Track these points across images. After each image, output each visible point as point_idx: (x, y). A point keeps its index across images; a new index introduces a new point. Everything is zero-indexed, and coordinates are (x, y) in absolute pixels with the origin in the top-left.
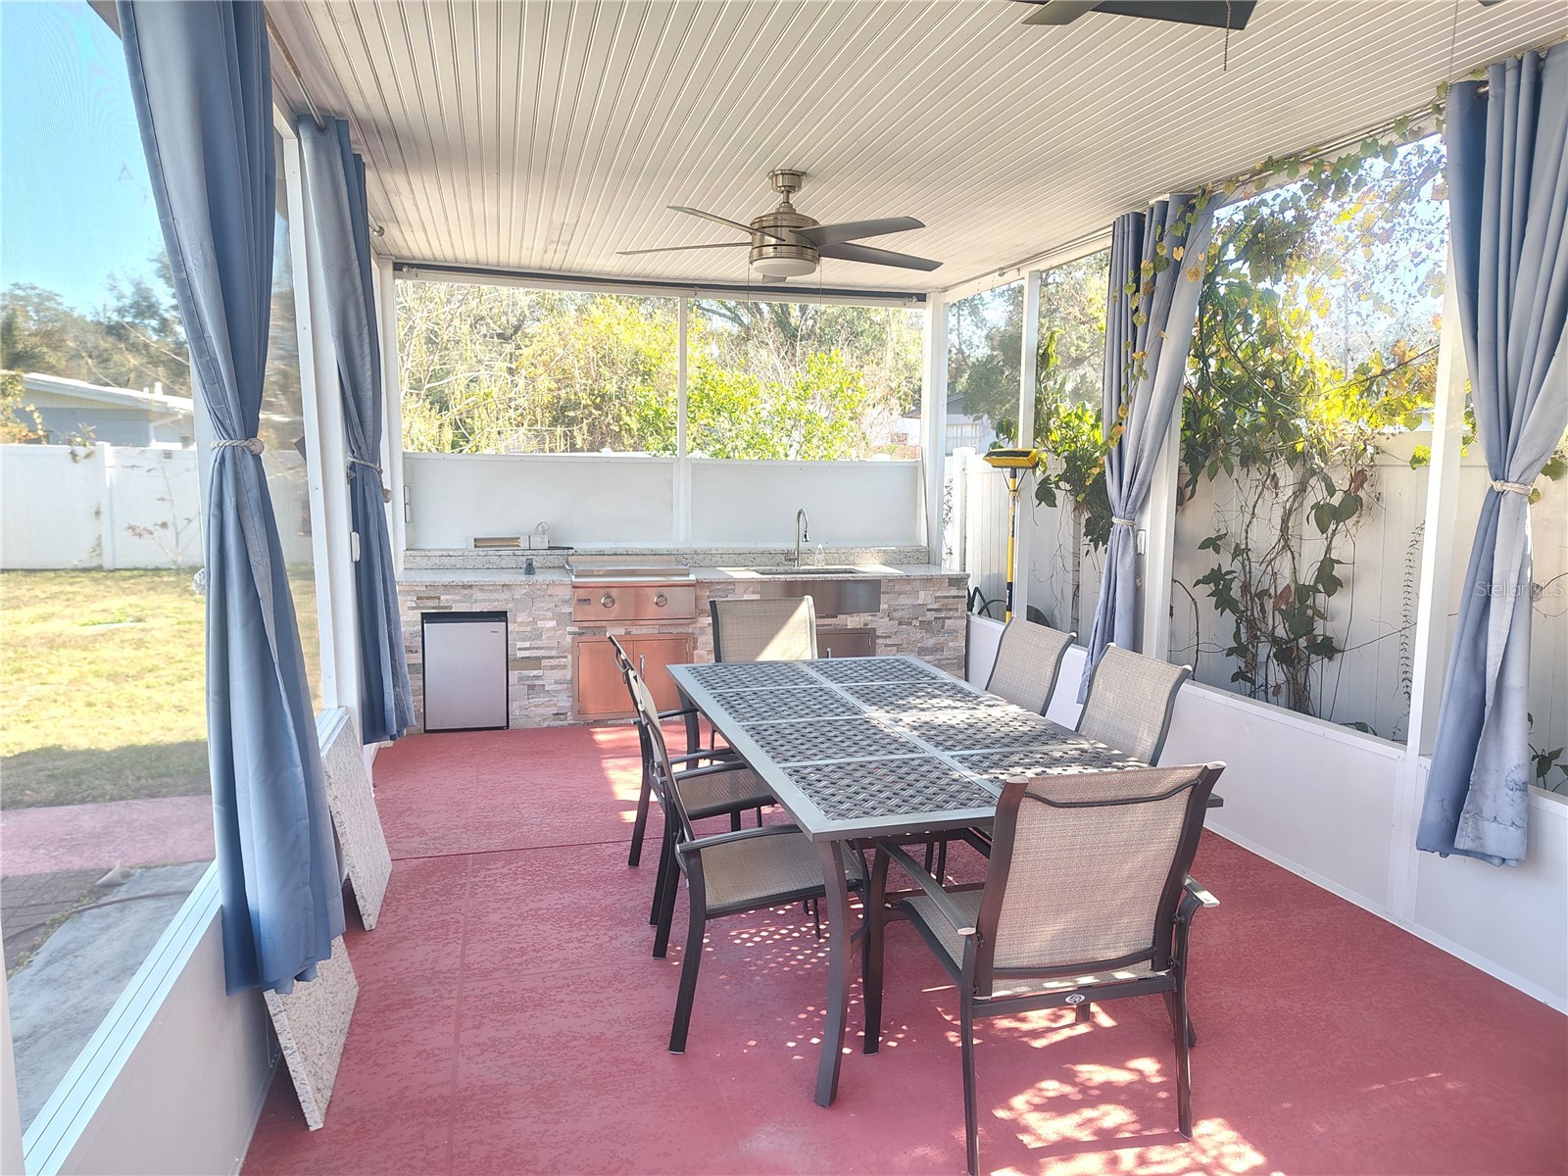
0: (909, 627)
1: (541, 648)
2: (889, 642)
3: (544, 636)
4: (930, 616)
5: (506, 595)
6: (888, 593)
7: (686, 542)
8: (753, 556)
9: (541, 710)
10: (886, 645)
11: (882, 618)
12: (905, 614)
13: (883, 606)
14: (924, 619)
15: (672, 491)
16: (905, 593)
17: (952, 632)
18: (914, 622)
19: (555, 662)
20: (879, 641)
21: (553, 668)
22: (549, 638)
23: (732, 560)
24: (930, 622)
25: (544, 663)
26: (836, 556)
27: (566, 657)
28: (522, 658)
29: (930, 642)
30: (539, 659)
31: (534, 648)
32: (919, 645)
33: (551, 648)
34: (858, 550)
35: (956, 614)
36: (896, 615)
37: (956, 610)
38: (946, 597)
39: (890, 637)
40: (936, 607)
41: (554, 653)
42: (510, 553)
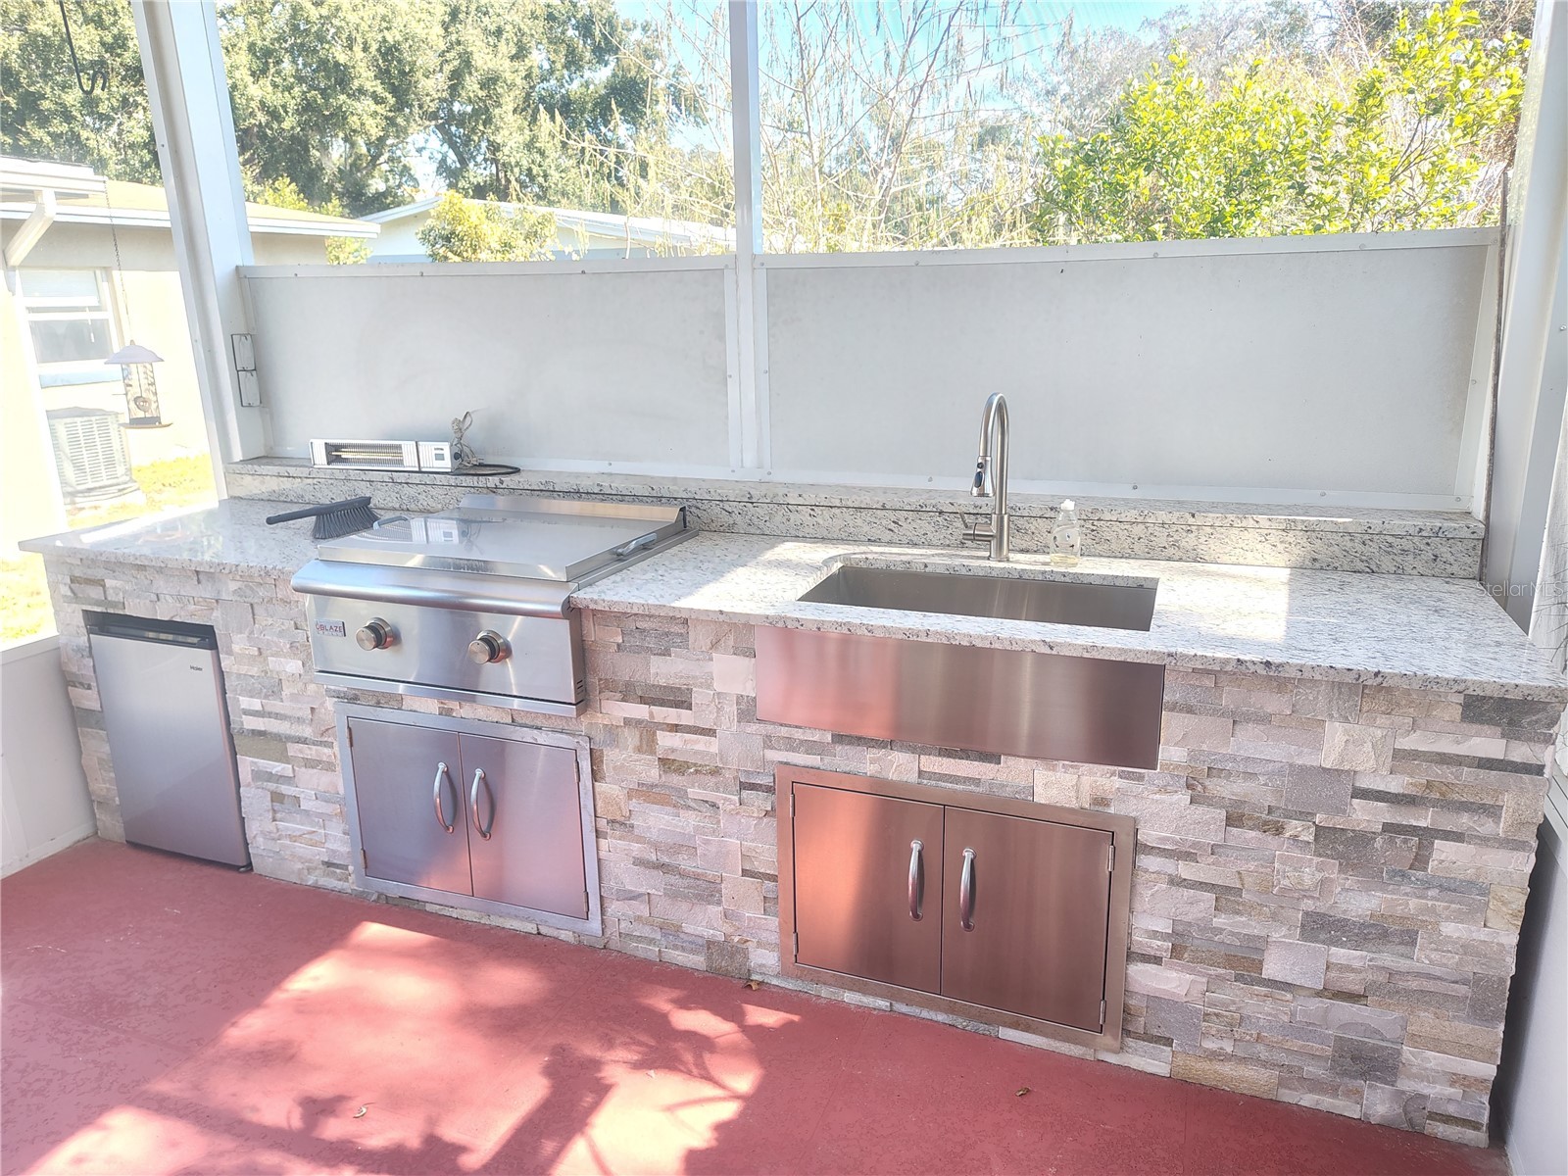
0: (1271, 840)
1: (277, 716)
2: (1185, 870)
3: (286, 692)
4: (1366, 816)
6: (1190, 710)
7: (760, 467)
8: (892, 515)
9: (301, 849)
10: (1176, 882)
11: (1163, 790)
12: (1258, 793)
13: (1170, 752)
14: (1339, 822)
15: (722, 338)
16: (1264, 719)
17: (1469, 893)
18: (1294, 827)
19: (311, 752)
20: (1148, 862)
21: (310, 764)
22: (294, 697)
23: (838, 523)
24: (1362, 839)
25: (293, 749)
26: (1139, 530)
27: (330, 745)
28: (253, 732)
29: (1360, 903)
30: (281, 740)
31: (270, 715)
32: (1308, 905)
33: (299, 720)
34: (1211, 518)
35: (1487, 827)
37: (1492, 811)
38: (1444, 759)
39: (1188, 856)
40: (1395, 785)
41: (307, 732)
42: (386, 477)
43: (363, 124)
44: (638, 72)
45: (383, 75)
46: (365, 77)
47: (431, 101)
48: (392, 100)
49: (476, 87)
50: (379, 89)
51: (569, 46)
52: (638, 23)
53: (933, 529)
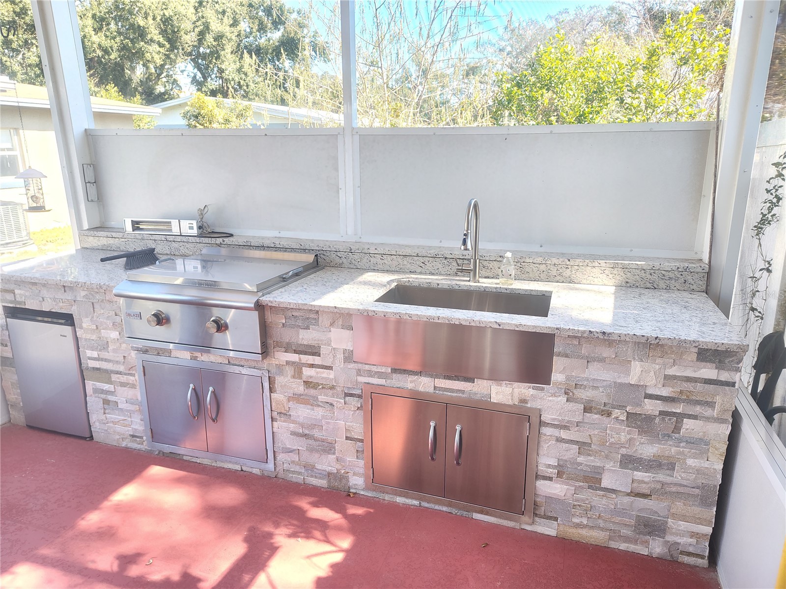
0: (605, 419)
1: (106, 360)
2: (564, 434)
3: (111, 348)
4: (651, 407)
5: (69, 296)
6: (567, 356)
8: (421, 259)
9: (119, 428)
10: (560, 440)
11: (554, 395)
12: (599, 396)
13: (557, 376)
14: (638, 410)
15: (336, 169)
16: (602, 360)
17: (699, 444)
18: (616, 413)
19: (124, 379)
20: (546, 431)
21: (123, 385)
22: (115, 351)
23: (395, 263)
24: (649, 419)
25: (114, 377)
26: (543, 267)
27: (133, 375)
28: (94, 368)
29: (648, 450)
30: (108, 372)
31: (102, 360)
32: (623, 451)
33: (117, 362)
35: (708, 412)
36: (584, 394)
37: (711, 405)
38: (688, 379)
39: (565, 427)
40: (665, 392)
41: (121, 368)
42: (163, 238)
43: (152, 58)
44: (295, 35)
45: (163, 32)
46: (154, 33)
47: (188, 46)
48: (168, 46)
49: (212, 40)
50: (161, 40)
51: (260, 20)
52: (295, 10)
53: (442, 266)
